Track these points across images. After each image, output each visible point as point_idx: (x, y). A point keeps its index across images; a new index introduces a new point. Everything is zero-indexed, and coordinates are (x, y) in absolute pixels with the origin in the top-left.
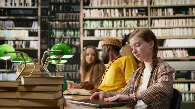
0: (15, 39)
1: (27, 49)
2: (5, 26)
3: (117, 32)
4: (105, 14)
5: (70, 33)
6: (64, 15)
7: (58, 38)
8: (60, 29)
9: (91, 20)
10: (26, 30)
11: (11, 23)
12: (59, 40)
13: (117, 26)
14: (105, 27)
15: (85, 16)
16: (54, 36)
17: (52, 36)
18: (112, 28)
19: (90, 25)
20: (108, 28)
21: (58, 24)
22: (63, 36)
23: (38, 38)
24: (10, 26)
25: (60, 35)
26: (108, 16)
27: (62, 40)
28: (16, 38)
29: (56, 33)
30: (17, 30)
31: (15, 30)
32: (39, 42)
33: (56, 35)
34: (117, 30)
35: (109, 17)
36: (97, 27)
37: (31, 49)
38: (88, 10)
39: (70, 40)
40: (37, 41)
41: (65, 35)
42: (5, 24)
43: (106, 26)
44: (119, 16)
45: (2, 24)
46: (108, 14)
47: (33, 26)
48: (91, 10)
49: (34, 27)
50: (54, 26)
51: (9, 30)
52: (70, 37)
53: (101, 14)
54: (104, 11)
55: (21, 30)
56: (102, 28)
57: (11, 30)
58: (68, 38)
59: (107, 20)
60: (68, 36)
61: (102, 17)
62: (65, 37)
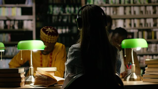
0: (5, 19)
1: (21, 30)
5: (69, 9)
7: (55, 16)
8: (58, 5)
10: (18, 7)
12: (56, 17)
13: (125, 3)
14: (111, 4)
16: (51, 13)
17: (48, 13)
18: (119, 5)
20: (114, 5)
22: (62, 13)
23: (33, 17)
25: (58, 12)
27: (61, 17)
28: (7, 17)
29: (53, 10)
30: (8, 7)
31: (5, 7)
32: (34, 22)
33: (53, 12)
34: (125, 7)
36: (102, 4)
37: (24, 30)
39: (69, 17)
40: (31, 20)
41: (64, 12)
43: (112, 2)
47: (26, 2)
49: (28, 3)
50: (51, 1)
52: (70, 14)
55: (12, 7)
56: (107, 5)
57: (1, 7)
58: (68, 16)
60: (68, 13)
62: (64, 14)
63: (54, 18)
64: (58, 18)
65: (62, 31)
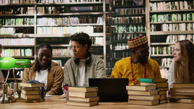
1: (93, 45)
2: (70, 23)
3: (186, 26)
4: (173, 7)
5: (132, 28)
6: (126, 10)
8: (122, 25)
9: (158, 14)
10: (91, 26)
11: (76, 19)
12: (121, 35)
13: (186, 19)
14: (174, 21)
15: (151, 10)
16: (116, 32)
17: (114, 32)
18: (181, 21)
19: (157, 18)
20: (177, 22)
21: (120, 19)
22: (126, 31)
23: (104, 34)
24: (75, 23)
25: (123, 31)
26: (176, 9)
27: (125, 35)
29: (118, 29)
30: (82, 26)
31: (80, 26)
32: (104, 38)
33: (118, 31)
34: (187, 23)
35: (178, 10)
36: (165, 21)
37: (96, 45)
38: (155, 3)
39: (132, 35)
40: (102, 37)
41: (128, 31)
42: (70, 20)
43: (175, 19)
44: (189, 8)
45: (67, 20)
46: (176, 7)
47: (98, 22)
48: (158, 4)
50: (116, 22)
51: (74, 26)
52: (133, 33)
53: (169, 7)
54: (171, 4)
55: (86, 26)
56: (170, 22)
57: (76, 26)
58: (131, 34)
59: (175, 13)
60: (131, 32)
61: (170, 10)
62: (128, 33)
63: (118, 35)
64: (123, 36)
65: (126, 48)
